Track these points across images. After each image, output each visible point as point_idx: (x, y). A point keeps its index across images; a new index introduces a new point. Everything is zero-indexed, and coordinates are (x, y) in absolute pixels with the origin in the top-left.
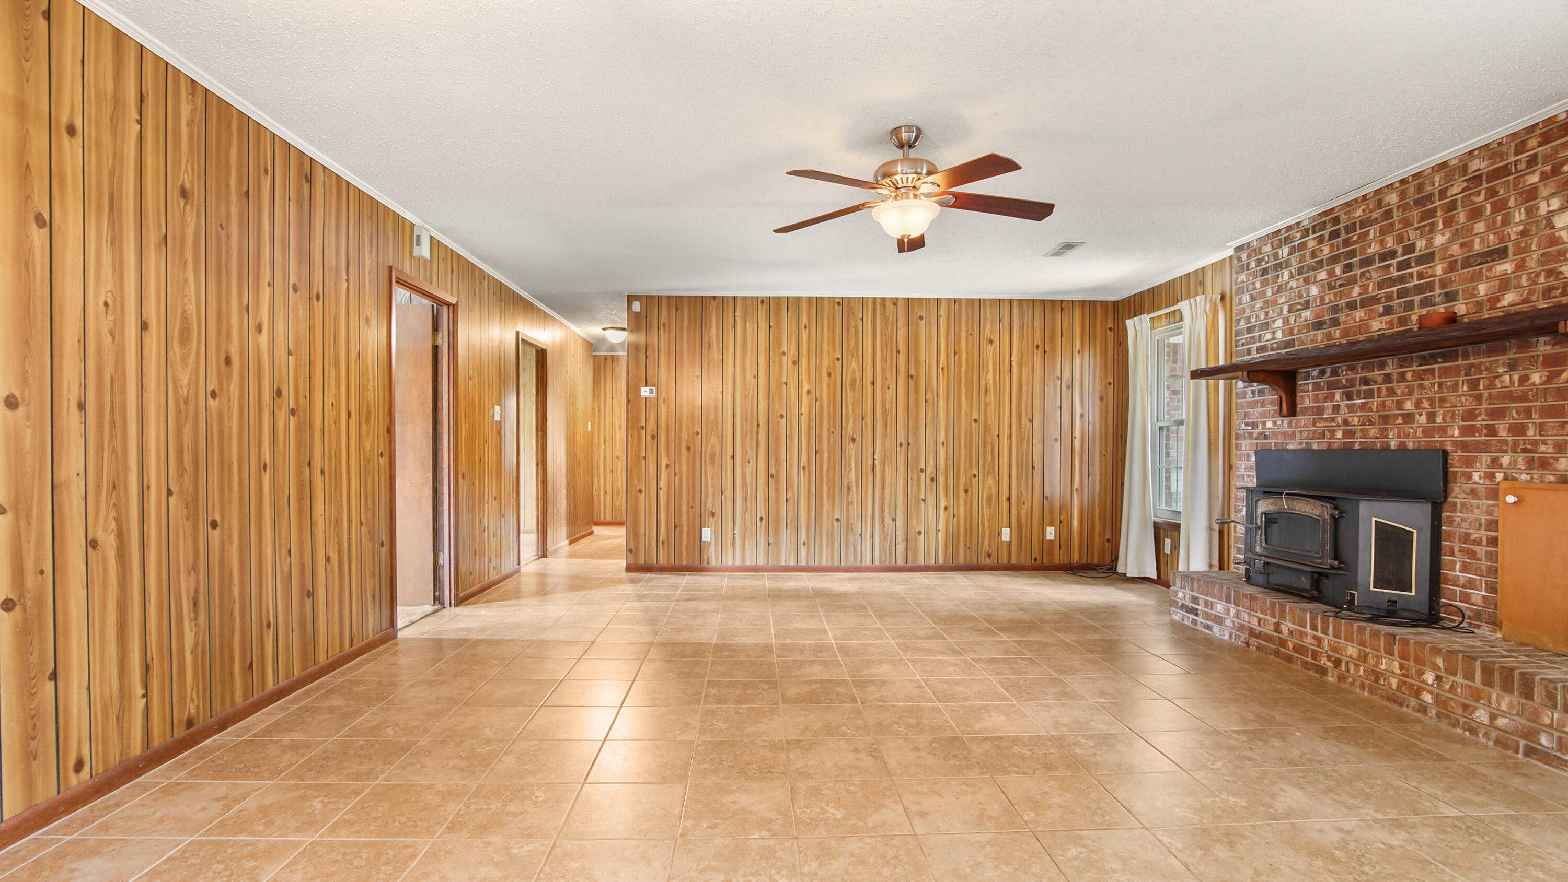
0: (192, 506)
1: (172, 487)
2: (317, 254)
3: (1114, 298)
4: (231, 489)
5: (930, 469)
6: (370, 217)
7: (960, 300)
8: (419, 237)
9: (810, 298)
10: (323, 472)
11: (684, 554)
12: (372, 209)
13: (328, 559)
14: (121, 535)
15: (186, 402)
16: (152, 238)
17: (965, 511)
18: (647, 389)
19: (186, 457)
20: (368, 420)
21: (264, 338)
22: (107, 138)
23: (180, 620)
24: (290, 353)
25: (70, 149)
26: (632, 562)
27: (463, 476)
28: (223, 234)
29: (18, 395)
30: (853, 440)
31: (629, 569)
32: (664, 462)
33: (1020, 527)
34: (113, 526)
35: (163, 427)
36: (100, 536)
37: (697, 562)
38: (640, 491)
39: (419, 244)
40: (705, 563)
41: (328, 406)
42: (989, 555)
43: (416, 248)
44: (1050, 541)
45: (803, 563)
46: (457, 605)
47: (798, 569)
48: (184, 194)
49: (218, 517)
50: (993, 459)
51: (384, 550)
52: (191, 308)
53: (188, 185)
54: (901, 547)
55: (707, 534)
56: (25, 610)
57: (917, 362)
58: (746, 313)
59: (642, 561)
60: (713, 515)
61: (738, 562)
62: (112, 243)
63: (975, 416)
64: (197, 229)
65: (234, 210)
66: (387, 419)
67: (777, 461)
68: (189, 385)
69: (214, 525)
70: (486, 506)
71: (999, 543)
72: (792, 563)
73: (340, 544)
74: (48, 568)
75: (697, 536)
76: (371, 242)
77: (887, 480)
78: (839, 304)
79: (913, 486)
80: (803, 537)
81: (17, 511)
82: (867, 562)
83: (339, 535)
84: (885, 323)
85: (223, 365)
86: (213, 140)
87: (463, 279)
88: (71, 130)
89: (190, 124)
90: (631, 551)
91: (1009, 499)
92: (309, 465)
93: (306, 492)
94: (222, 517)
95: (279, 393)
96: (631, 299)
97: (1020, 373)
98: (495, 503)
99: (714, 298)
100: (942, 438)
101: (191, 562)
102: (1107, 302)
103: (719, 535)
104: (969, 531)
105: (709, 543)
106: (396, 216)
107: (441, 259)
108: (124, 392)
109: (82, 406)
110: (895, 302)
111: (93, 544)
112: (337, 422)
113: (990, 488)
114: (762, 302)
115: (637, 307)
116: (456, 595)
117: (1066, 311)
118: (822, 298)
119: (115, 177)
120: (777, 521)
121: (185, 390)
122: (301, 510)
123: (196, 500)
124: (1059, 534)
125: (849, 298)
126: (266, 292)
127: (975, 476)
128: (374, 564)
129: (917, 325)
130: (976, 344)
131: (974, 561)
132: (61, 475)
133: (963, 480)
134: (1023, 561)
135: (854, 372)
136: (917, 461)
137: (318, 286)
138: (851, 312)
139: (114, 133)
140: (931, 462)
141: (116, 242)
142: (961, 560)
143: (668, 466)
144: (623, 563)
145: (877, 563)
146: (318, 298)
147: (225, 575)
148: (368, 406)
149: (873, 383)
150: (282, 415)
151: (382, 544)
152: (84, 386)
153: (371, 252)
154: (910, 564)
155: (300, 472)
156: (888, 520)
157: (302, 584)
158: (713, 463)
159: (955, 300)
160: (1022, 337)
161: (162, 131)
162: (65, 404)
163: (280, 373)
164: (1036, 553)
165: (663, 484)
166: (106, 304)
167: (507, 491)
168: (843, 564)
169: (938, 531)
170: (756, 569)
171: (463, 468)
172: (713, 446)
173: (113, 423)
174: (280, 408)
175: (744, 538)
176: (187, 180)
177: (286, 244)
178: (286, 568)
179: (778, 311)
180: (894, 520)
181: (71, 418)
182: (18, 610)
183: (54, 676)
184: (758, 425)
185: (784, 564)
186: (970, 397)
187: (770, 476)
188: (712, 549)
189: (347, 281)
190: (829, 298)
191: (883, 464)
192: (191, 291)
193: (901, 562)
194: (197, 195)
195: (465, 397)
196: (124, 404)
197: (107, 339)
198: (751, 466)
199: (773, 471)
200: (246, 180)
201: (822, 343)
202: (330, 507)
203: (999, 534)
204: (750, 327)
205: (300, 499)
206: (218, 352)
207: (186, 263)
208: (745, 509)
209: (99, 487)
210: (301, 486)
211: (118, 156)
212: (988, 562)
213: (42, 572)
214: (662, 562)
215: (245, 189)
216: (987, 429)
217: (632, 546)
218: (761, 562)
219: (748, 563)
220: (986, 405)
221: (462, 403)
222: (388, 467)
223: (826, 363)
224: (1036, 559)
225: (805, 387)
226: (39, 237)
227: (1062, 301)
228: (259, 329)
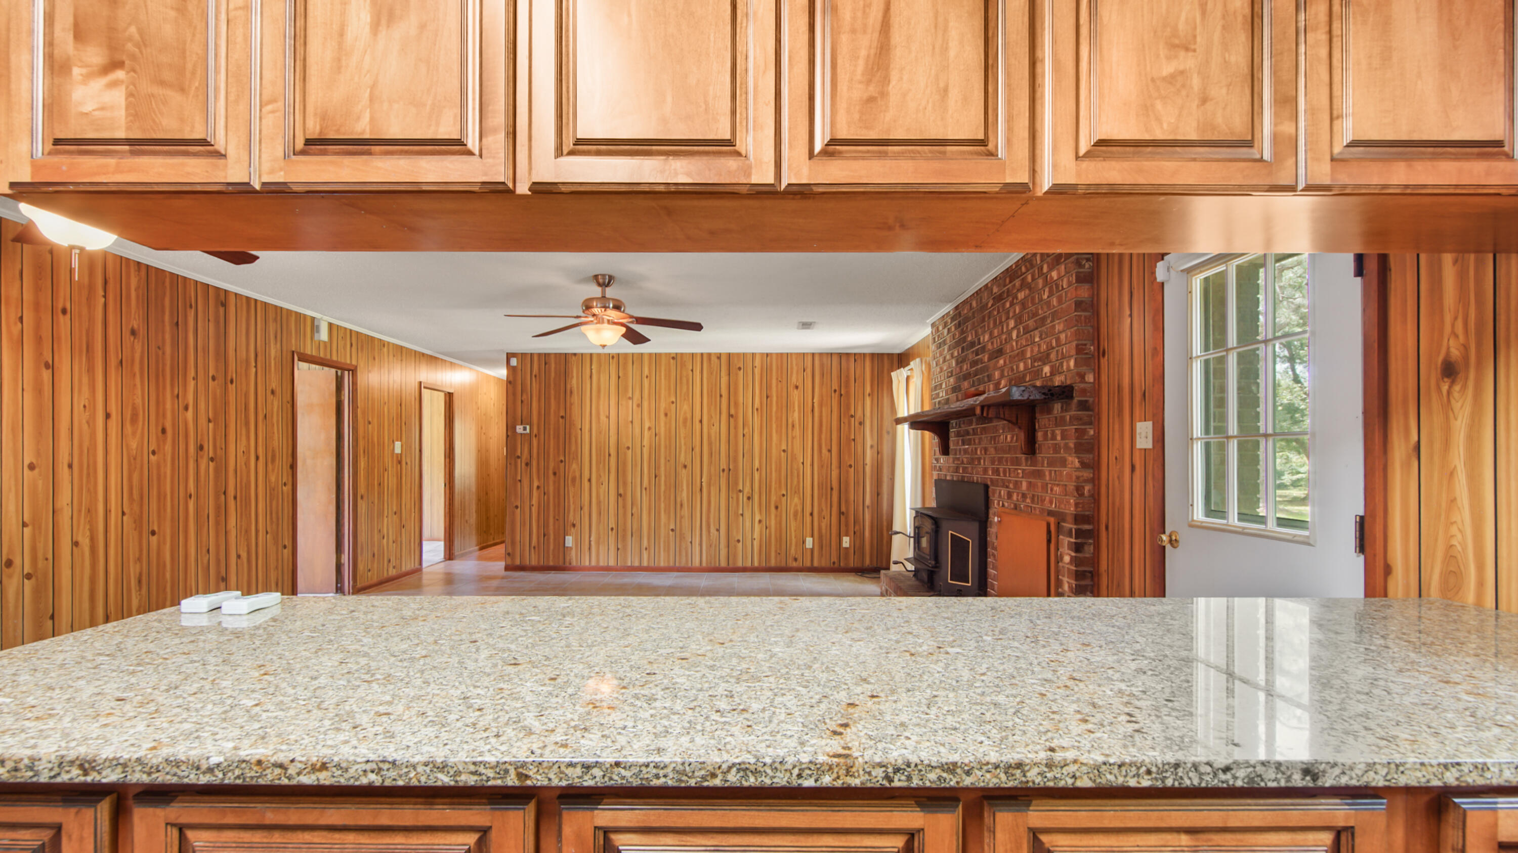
0: (138, 522)
1: (125, 510)
2: (231, 353)
3: (898, 351)
4: (165, 510)
5: (747, 490)
6: (275, 320)
7: (771, 354)
8: (318, 327)
9: (650, 354)
10: (235, 498)
11: (551, 557)
12: (276, 314)
13: (239, 557)
14: (93, 539)
15: (135, 459)
16: (113, 362)
17: (776, 524)
18: (521, 427)
19: (134, 492)
20: (273, 460)
21: (190, 414)
22: (85, 311)
23: (129, 590)
24: (209, 421)
25: (64, 322)
26: (509, 562)
27: (362, 497)
28: (160, 353)
29: (34, 462)
30: (685, 467)
31: (507, 568)
32: (536, 484)
33: (820, 536)
34: (88, 533)
35: (120, 475)
36: (80, 539)
37: (561, 563)
38: (517, 507)
39: (318, 331)
40: (567, 564)
41: (240, 454)
42: (796, 560)
43: (316, 335)
44: (846, 548)
45: (645, 564)
46: (353, 594)
47: (641, 569)
48: (133, 333)
49: (156, 529)
50: (799, 482)
51: (287, 552)
52: (139, 401)
53: (136, 326)
54: (723, 552)
55: (569, 541)
56: (37, 580)
57: (736, 404)
58: (600, 366)
59: (518, 562)
60: (574, 525)
61: (593, 563)
62: (88, 371)
63: (784, 447)
64: (143, 352)
65: (168, 337)
66: (290, 459)
67: (625, 484)
68: (137, 449)
69: (153, 533)
70: (386, 520)
71: (804, 549)
72: (637, 564)
73: (249, 546)
74: (50, 557)
75: (562, 542)
76: (276, 337)
77: (713, 499)
78: (673, 358)
79: (733, 503)
80: (645, 543)
81: (34, 525)
82: (696, 563)
83: (248, 540)
84: (711, 373)
85: (160, 434)
86: (152, 294)
87: (362, 350)
88: (64, 311)
89: (137, 289)
90: (509, 554)
91: (811, 514)
92: (225, 493)
93: (222, 511)
94: (159, 527)
95: (201, 448)
96: (509, 356)
97: (821, 412)
98: (395, 517)
99: (575, 354)
100: (757, 465)
101: (137, 556)
102: (892, 354)
103: (579, 542)
104: (779, 539)
105: (571, 548)
106: (298, 315)
107: (340, 338)
108: (95, 456)
109: (70, 466)
110: (719, 356)
111: (76, 544)
112: (247, 464)
113: (796, 505)
114: (613, 357)
115: (514, 362)
116: (354, 587)
117: (859, 361)
118: (660, 354)
119: (90, 333)
120: (625, 530)
121: (135, 452)
122: (217, 523)
123: (141, 517)
124: (853, 543)
125: (682, 354)
126: (191, 384)
127: (783, 495)
128: (277, 560)
129: (737, 374)
130: (785, 390)
131: (783, 564)
132: (58, 505)
133: (773, 498)
134: (823, 564)
135: (685, 413)
136: (736, 484)
137: (232, 373)
138: (683, 365)
139: (89, 307)
140: (748, 484)
141: (91, 370)
142: (773, 563)
143: (538, 487)
144: (501, 565)
145: (704, 564)
146: (232, 382)
147: (161, 566)
148: (273, 451)
149: (701, 421)
150: (203, 463)
151: (285, 547)
152: (72, 455)
153: (276, 343)
154: (731, 565)
155: (217, 497)
156: (713, 530)
157: (218, 572)
158: (574, 485)
159: (767, 354)
160: (822, 384)
161: (119, 298)
162: (61, 466)
163: (202, 435)
164: (834, 558)
165: (535, 501)
166: (85, 406)
167: (408, 506)
168: (677, 565)
169: (753, 539)
170: (608, 569)
171: (362, 490)
172: (574, 471)
173: (88, 474)
174: (202, 457)
175: (598, 544)
176: (135, 324)
177: (206, 350)
178: (205, 561)
179: (625, 364)
180: (718, 530)
181: (64, 473)
182: (34, 579)
183: (52, 617)
184: (609, 455)
185: (629, 564)
186: (779, 432)
187: (619, 495)
188: (573, 553)
189: (256, 367)
190: (666, 354)
191: (709, 485)
192: (139, 392)
193: (723, 564)
194: (142, 332)
195: (364, 438)
196: (95, 463)
197: (85, 427)
198: (604, 488)
199: (621, 491)
200: (176, 315)
201: (660, 389)
202: (241, 521)
203: (804, 542)
204: (604, 378)
205: (217, 515)
206: (157, 425)
207: (134, 375)
208: (599, 522)
209: (80, 511)
210: (218, 508)
211: (91, 319)
212: (795, 564)
213: (47, 559)
214: (534, 563)
215: (176, 321)
216: (794, 457)
217: (510, 551)
218: (612, 563)
219: (601, 564)
220: (793, 438)
221: (361, 443)
222: (291, 493)
223: (663, 405)
224: (834, 563)
225: (647, 425)
226: (46, 375)
227: (855, 354)
228: (186, 408)
